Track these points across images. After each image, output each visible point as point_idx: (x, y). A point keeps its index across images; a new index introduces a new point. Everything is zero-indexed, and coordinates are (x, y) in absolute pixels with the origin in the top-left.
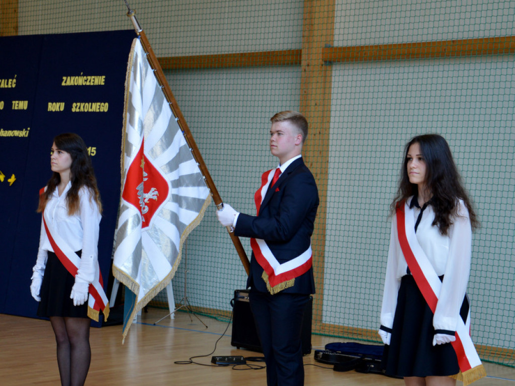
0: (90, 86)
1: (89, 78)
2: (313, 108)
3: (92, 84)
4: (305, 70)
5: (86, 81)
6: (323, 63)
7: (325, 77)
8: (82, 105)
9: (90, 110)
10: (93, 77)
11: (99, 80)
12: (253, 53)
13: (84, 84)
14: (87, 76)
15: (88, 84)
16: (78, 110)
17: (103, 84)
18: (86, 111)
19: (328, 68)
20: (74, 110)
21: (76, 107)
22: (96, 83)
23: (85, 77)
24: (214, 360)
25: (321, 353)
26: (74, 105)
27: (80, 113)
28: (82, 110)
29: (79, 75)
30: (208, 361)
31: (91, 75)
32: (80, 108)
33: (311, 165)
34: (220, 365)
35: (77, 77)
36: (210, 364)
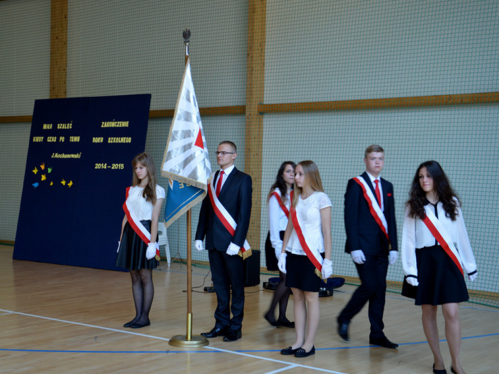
0: (119, 127)
1: (119, 122)
2: (253, 140)
3: (120, 126)
4: (248, 118)
5: (117, 124)
6: (258, 113)
7: (259, 121)
8: (115, 138)
9: (120, 142)
10: (121, 122)
11: (125, 124)
12: (217, 108)
13: (115, 126)
14: (117, 121)
15: (118, 126)
16: (112, 142)
17: (127, 126)
18: (117, 142)
19: (261, 117)
20: (109, 142)
21: (111, 140)
22: (123, 126)
23: (116, 122)
24: (206, 289)
25: (267, 284)
26: (110, 138)
27: (113, 143)
28: (114, 141)
29: (112, 121)
30: (202, 290)
31: (120, 121)
32: (113, 141)
33: (253, 173)
34: (210, 292)
35: (111, 122)
36: (203, 291)
